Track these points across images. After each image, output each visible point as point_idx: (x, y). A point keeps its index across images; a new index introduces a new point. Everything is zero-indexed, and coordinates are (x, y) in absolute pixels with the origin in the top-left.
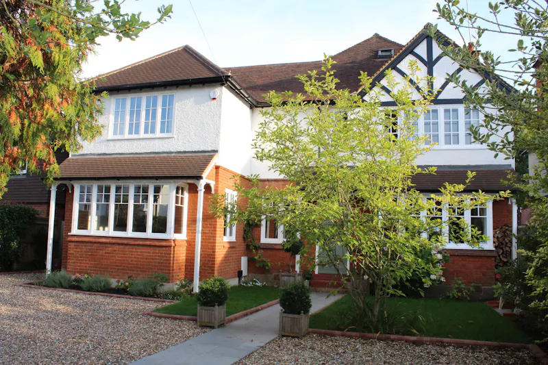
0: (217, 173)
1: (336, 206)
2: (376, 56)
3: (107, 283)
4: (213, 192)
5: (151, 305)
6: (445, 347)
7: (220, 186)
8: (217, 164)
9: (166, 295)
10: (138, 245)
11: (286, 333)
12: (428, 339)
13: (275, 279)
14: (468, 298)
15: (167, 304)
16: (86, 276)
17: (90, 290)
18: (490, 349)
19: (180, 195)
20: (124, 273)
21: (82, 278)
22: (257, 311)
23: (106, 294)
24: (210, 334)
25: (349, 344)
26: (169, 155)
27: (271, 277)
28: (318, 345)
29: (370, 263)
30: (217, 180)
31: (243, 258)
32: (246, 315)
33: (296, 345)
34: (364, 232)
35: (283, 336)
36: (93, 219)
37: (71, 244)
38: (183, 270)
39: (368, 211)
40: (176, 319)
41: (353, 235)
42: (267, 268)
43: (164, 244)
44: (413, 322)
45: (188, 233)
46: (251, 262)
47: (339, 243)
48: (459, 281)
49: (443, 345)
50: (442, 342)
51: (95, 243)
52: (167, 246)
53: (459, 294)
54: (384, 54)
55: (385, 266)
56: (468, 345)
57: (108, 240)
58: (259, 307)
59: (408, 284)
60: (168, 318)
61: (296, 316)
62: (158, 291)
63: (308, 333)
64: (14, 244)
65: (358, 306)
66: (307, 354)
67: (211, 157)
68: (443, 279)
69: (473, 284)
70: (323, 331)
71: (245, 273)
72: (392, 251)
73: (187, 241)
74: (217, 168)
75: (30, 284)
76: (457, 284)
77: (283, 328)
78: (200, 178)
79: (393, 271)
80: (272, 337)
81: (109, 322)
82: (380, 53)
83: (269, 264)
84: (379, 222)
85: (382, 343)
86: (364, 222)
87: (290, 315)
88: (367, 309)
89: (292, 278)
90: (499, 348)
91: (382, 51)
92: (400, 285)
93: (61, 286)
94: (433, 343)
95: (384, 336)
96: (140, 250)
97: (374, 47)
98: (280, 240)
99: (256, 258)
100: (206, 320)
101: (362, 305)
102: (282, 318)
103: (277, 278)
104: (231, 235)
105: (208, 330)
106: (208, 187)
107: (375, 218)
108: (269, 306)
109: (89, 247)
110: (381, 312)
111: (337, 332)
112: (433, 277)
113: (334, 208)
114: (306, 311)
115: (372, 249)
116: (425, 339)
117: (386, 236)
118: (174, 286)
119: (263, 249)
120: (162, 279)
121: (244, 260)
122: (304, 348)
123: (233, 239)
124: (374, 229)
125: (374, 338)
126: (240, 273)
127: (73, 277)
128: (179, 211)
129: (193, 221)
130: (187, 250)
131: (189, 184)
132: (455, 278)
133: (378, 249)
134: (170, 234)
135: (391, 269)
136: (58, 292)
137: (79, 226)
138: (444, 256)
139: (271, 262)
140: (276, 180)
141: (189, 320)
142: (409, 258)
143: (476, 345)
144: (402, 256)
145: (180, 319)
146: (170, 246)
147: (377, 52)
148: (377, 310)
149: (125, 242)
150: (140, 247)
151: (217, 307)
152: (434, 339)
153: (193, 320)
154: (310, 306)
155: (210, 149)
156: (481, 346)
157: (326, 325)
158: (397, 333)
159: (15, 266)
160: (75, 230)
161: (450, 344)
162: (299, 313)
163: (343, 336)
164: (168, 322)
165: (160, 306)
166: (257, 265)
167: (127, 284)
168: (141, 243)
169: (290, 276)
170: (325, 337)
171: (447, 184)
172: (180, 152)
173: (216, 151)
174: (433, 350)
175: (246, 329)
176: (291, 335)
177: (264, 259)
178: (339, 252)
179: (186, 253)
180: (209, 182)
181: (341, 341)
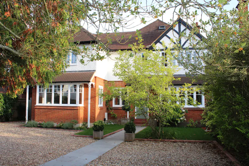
0: (95, 80)
1: (144, 93)
2: (158, 29)
3: (53, 125)
4: (94, 87)
5: (73, 132)
6: (184, 143)
7: (97, 84)
8: (96, 76)
9: (77, 128)
10: (65, 109)
11: (127, 140)
12: (179, 140)
13: (119, 121)
14: (195, 127)
15: (78, 132)
16: (43, 122)
17: (46, 127)
18: (200, 143)
19: (81, 89)
20: (59, 120)
21: (42, 123)
22: (114, 133)
23: (53, 129)
24: (98, 141)
25: (150, 143)
26: (76, 72)
27: (117, 120)
28: (139, 143)
29: (157, 113)
30: (95, 82)
31: (106, 113)
32: (110, 135)
33: (131, 144)
34: (155, 102)
35: (126, 141)
36: (45, 99)
37: (36, 109)
38: (83, 119)
39: (156, 94)
40: (84, 137)
41: (151, 103)
42: (116, 117)
43: (75, 108)
44: (173, 135)
45: (84, 104)
46: (109, 115)
47: (145, 106)
48: (192, 120)
49: (184, 142)
50: (183, 141)
51: (46, 109)
52: (76, 109)
53: (192, 125)
54: (162, 28)
55: (163, 115)
56: (192, 142)
57: (52, 108)
58: (115, 132)
59: (171, 121)
60: (81, 137)
61: (130, 134)
62: (74, 127)
63: (135, 140)
64: (10, 110)
65: (153, 129)
66: (135, 147)
67: (93, 73)
68: (185, 119)
69: (197, 121)
70: (140, 139)
71: (107, 119)
72: (165, 109)
73: (84, 107)
74: (95, 77)
75: (20, 126)
76: (191, 121)
77: (126, 138)
78: (89, 82)
79: (165, 116)
80: (122, 142)
81: (59, 139)
82: (160, 28)
83: (116, 115)
84: (160, 99)
85: (162, 143)
86: (155, 99)
87: (128, 134)
88: (156, 131)
89: (126, 121)
90: (203, 142)
91: (161, 27)
92: (168, 121)
93: (34, 127)
94: (180, 142)
95: (163, 140)
96: (65, 111)
97: (157, 25)
98: (121, 105)
99: (111, 113)
100: (96, 136)
101: (154, 129)
102: (125, 135)
103: (120, 121)
104: (101, 104)
105: (97, 140)
106: (92, 85)
107: (159, 97)
108: (118, 132)
109: (44, 110)
110: (162, 132)
111: (145, 139)
112: (181, 119)
113: (143, 94)
114: (134, 132)
115: (158, 108)
116: (177, 140)
117: (163, 104)
118: (80, 125)
119: (114, 109)
120: (75, 122)
121: (106, 114)
122: (134, 145)
123: (102, 105)
124: (158, 101)
125: (159, 141)
126: (105, 119)
127: (38, 123)
128: (80, 95)
129: (86, 99)
130: (84, 111)
131: (84, 84)
132: (190, 119)
133: (160, 108)
134: (77, 104)
135: (165, 115)
136: (33, 129)
137: (39, 102)
138: (186, 111)
139: (117, 114)
140: (118, 81)
141: (89, 137)
142: (171, 111)
143: (196, 142)
144: (169, 110)
145: (86, 137)
146: (78, 109)
147: (158, 27)
148: (160, 131)
149: (59, 108)
150: (65, 110)
151: (100, 131)
152: (181, 140)
153: (91, 137)
154: (136, 130)
155: (92, 70)
156: (197, 142)
157: (141, 137)
158: (167, 139)
159: (10, 119)
160: (37, 104)
161: (186, 142)
162: (132, 133)
163: (148, 140)
164: (81, 138)
165: (76, 133)
166: (112, 116)
167: (61, 125)
168: (66, 108)
169: (125, 120)
170: (141, 141)
171: (185, 83)
172: (80, 71)
173: (95, 71)
174: (180, 144)
175: (112, 139)
176: (129, 141)
177: (114, 113)
178: (145, 110)
179: (84, 112)
180: (92, 83)
181: (147, 142)
